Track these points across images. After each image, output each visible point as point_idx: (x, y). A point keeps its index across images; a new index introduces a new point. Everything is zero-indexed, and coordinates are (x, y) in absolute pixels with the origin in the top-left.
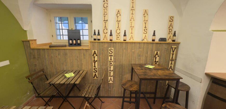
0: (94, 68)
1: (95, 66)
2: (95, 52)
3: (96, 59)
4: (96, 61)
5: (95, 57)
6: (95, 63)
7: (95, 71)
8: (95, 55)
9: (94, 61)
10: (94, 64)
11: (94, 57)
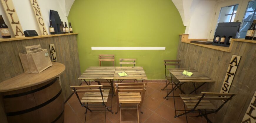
0: (224, 82)
1: (227, 81)
2: (236, 58)
3: (233, 70)
4: (233, 74)
5: (233, 67)
6: (229, 76)
7: (225, 89)
8: (234, 64)
9: (229, 72)
10: (226, 76)
11: (231, 67)
